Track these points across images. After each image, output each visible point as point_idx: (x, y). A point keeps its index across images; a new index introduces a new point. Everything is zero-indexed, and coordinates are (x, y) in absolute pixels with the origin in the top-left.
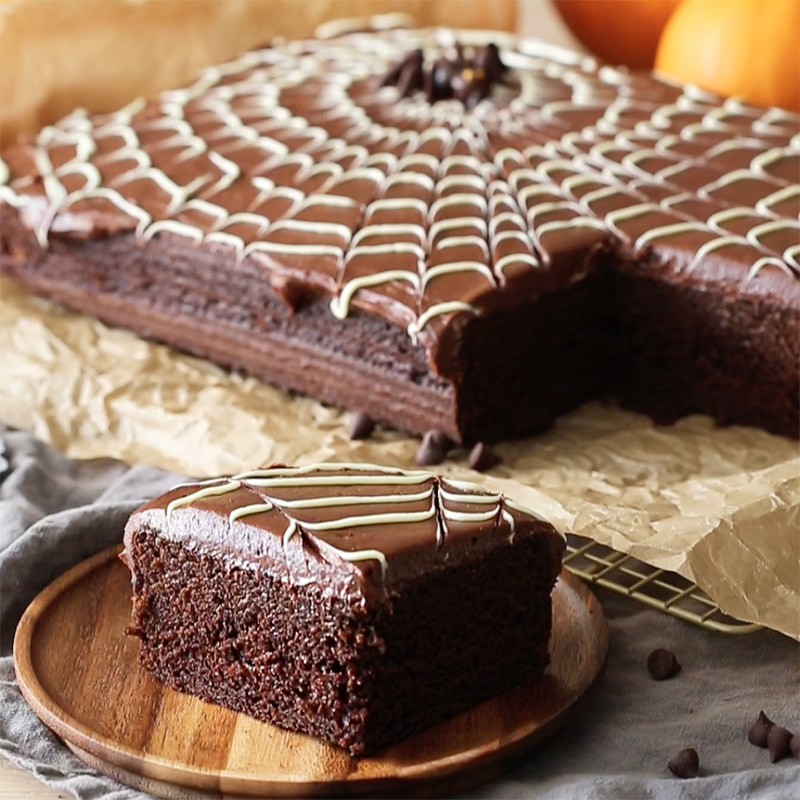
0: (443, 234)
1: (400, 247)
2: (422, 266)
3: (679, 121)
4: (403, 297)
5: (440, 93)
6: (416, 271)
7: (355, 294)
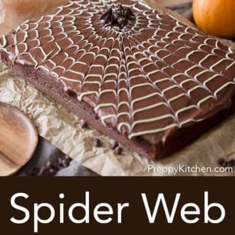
0: (107, 78)
1: (96, 82)
2: (100, 89)
3: (173, 36)
4: (94, 100)
5: (114, 23)
6: (98, 91)
7: (83, 97)
